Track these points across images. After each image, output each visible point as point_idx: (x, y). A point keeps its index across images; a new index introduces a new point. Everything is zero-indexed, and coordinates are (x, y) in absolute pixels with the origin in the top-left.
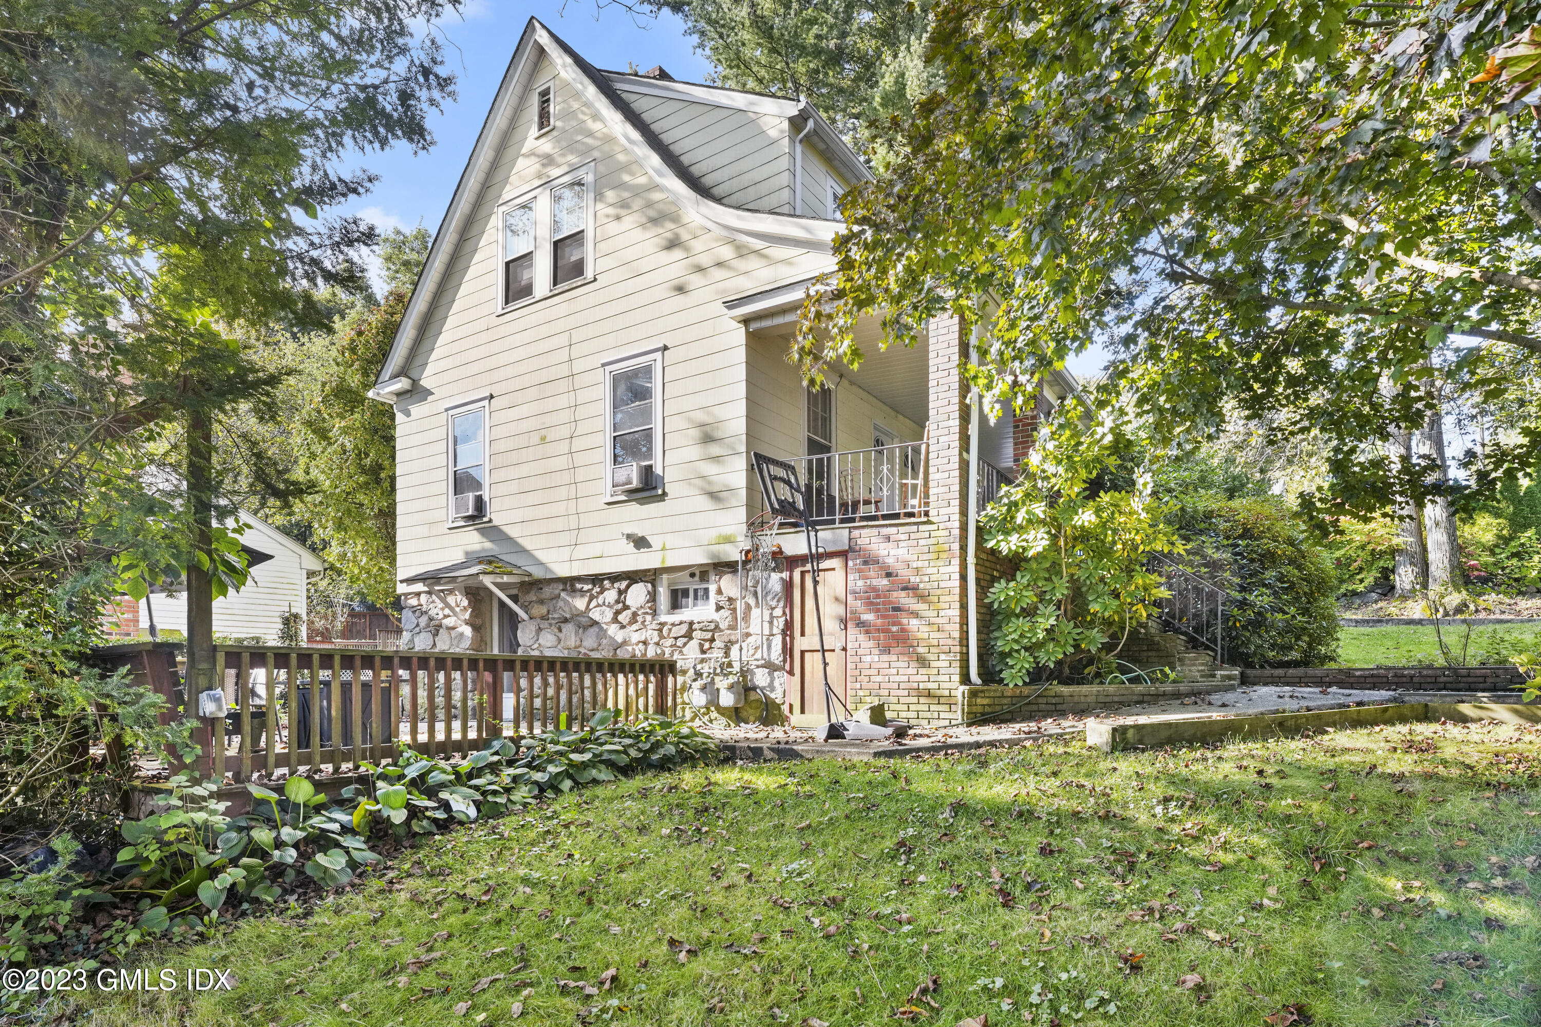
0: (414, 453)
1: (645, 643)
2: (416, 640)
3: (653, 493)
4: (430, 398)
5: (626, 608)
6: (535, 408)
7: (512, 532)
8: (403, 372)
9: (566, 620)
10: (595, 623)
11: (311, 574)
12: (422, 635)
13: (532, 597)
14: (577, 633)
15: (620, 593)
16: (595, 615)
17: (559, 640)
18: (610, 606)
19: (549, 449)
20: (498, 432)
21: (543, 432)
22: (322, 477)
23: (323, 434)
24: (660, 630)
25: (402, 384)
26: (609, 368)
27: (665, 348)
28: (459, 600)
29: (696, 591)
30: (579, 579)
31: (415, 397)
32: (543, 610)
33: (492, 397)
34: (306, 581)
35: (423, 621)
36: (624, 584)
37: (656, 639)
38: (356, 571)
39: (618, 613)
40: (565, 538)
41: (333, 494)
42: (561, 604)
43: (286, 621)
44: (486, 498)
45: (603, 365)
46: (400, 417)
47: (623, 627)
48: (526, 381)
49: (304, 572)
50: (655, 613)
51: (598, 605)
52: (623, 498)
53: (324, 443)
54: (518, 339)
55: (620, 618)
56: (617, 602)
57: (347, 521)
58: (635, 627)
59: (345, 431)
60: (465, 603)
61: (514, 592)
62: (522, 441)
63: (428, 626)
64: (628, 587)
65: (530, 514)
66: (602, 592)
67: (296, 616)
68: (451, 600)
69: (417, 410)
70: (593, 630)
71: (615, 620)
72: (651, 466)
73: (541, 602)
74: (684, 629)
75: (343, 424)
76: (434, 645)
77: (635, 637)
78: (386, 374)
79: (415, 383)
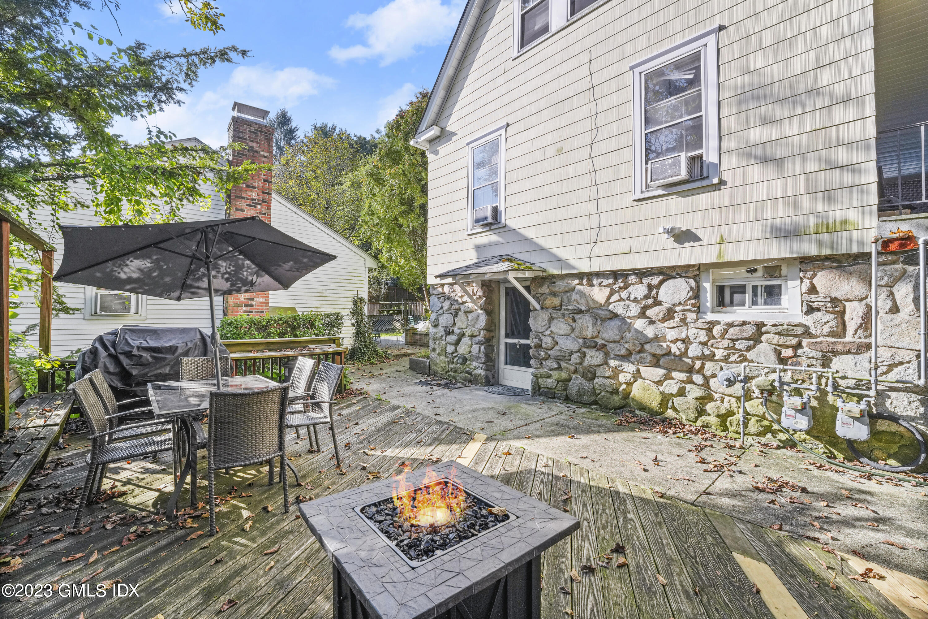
0: (442, 181)
1: (686, 341)
2: (441, 319)
3: (705, 183)
4: (454, 138)
5: (658, 303)
6: (551, 125)
7: (529, 233)
8: (435, 123)
9: (581, 312)
10: (615, 316)
11: (371, 270)
12: (445, 316)
13: (545, 289)
14: (594, 325)
15: (650, 287)
16: (619, 309)
17: (573, 330)
18: (636, 301)
19: (565, 159)
20: (513, 153)
21: (559, 145)
22: (379, 207)
23: (379, 181)
24: (710, 330)
25: (434, 132)
26: (637, 70)
27: (722, 28)
28: (475, 289)
29: (755, 288)
30: (598, 275)
31: (443, 140)
32: (557, 302)
33: (508, 125)
34: (367, 275)
35: (446, 305)
36: (656, 280)
37: (703, 337)
38: (397, 268)
39: (645, 308)
40: (585, 237)
41: (385, 219)
42: (575, 296)
43: (355, 303)
44: (502, 208)
45: (632, 68)
46: (431, 157)
47: (652, 322)
48: (542, 104)
49: (367, 269)
50: (698, 310)
51: (621, 300)
52: (661, 192)
53: (380, 186)
54: (534, 72)
55: (649, 313)
56: (646, 297)
57: (393, 236)
58: (670, 323)
59: (393, 176)
60: (480, 293)
61: (528, 283)
62: (538, 156)
63: (450, 309)
64: (661, 283)
65: (544, 217)
66: (626, 288)
67: (361, 299)
68: (469, 289)
69: (444, 149)
70: (616, 323)
71: (642, 314)
72: (701, 157)
73: (554, 294)
74: (750, 331)
75: (393, 171)
76: (454, 324)
77: (671, 335)
78: (423, 127)
79: (443, 129)
